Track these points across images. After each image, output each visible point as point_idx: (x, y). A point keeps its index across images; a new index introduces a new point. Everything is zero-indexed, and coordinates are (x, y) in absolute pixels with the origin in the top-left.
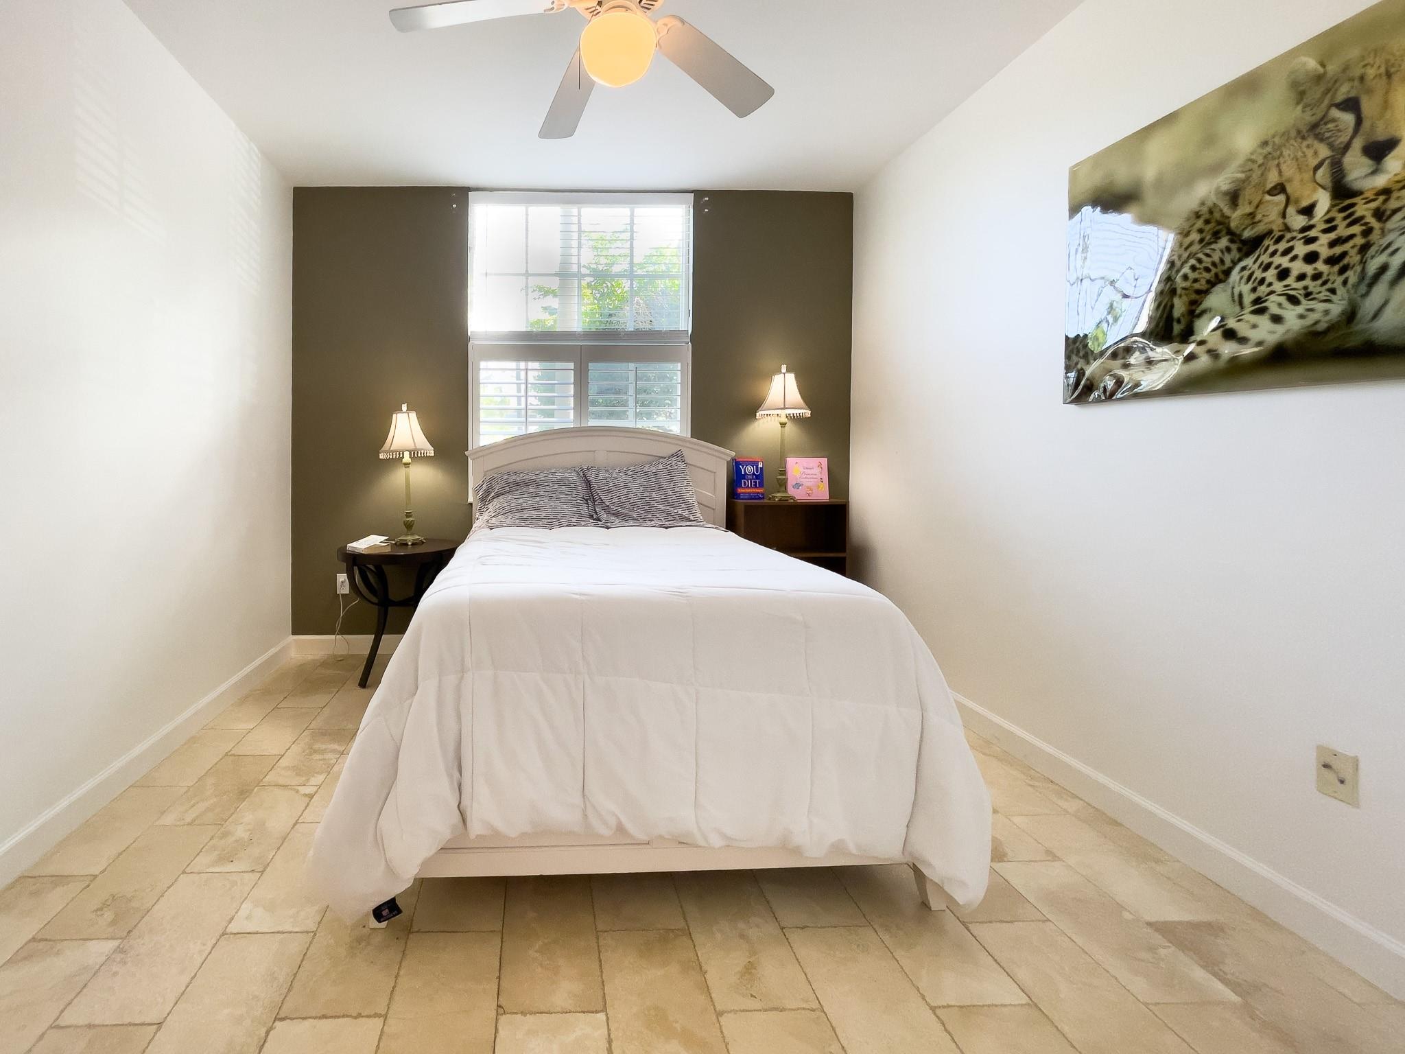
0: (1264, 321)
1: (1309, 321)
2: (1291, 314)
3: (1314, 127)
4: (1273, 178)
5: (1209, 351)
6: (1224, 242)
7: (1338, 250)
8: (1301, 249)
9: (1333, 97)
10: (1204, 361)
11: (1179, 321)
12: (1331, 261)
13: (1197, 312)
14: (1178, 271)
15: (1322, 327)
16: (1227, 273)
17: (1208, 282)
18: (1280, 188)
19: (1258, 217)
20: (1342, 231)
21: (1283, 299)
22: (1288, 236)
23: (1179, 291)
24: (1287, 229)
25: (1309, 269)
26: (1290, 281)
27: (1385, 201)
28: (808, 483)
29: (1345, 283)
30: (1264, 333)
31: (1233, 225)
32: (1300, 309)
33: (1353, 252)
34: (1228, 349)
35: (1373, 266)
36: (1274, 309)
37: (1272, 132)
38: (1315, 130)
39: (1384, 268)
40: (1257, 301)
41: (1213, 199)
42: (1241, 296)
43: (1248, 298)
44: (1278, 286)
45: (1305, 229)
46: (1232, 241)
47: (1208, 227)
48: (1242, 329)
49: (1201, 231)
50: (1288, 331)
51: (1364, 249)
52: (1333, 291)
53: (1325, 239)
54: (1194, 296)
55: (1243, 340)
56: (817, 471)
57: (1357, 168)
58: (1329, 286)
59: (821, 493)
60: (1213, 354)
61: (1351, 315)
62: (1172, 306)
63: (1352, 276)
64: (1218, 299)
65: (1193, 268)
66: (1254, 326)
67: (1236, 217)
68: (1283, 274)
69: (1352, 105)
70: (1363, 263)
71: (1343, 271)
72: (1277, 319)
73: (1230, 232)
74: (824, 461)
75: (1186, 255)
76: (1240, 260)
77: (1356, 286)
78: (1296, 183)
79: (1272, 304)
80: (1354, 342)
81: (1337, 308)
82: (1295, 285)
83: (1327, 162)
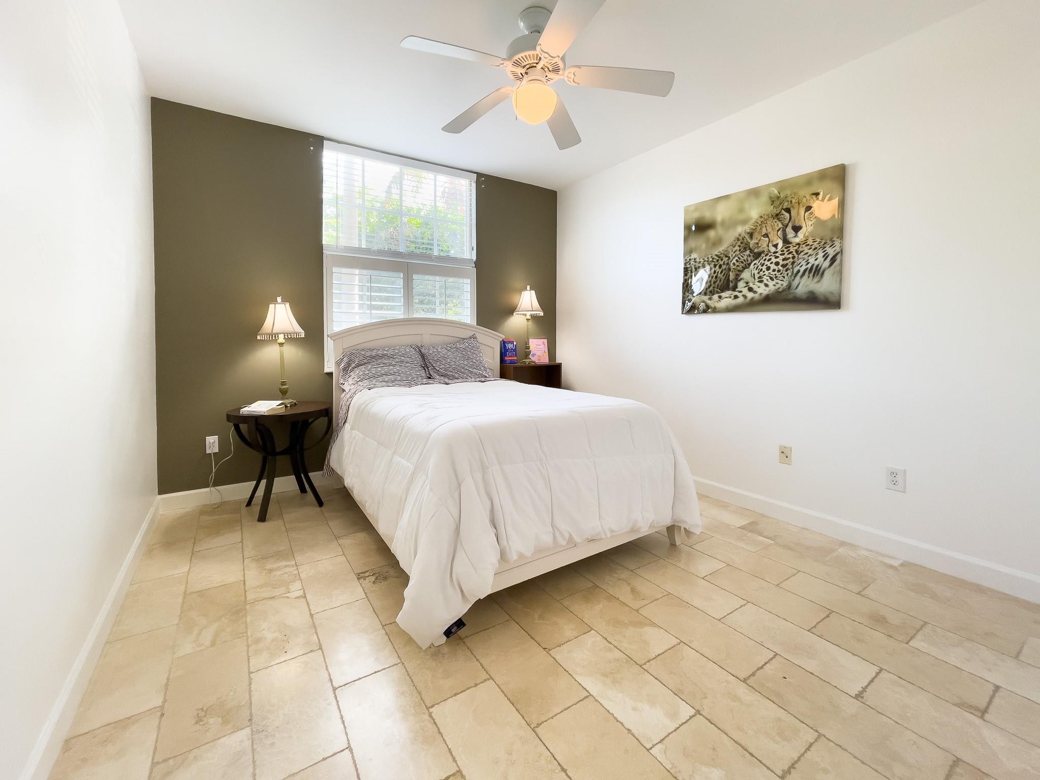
0: (762, 285)
1: (777, 287)
2: (771, 283)
3: (777, 215)
4: (764, 231)
5: (743, 295)
6: (748, 252)
7: (785, 262)
8: (774, 260)
9: (783, 206)
10: (741, 300)
11: (732, 282)
12: (783, 266)
13: (739, 279)
14: (731, 261)
15: (781, 290)
16: (749, 264)
17: (742, 267)
18: (766, 235)
19: (760, 245)
20: (786, 256)
21: (768, 278)
22: (770, 254)
23: (732, 269)
24: (769, 251)
25: (776, 268)
26: (770, 271)
27: (799, 248)
28: (538, 353)
29: (787, 274)
30: (762, 290)
31: (751, 246)
32: (774, 283)
33: (790, 264)
34: (750, 295)
35: (796, 270)
36: (765, 281)
37: (763, 213)
38: (777, 216)
39: (799, 271)
40: (760, 277)
41: (743, 234)
42: (754, 274)
43: (757, 276)
44: (767, 273)
45: (775, 253)
46: (751, 252)
47: (742, 245)
48: (755, 288)
49: (739, 246)
50: (770, 290)
51: (793, 263)
52: (784, 277)
53: (781, 257)
54: (737, 272)
55: (755, 292)
56: (542, 346)
57: (790, 233)
58: (783, 275)
59: (544, 360)
60: (745, 296)
61: (789, 286)
62: (729, 275)
63: (789, 272)
64: (746, 275)
65: (737, 260)
66: (759, 287)
67: (752, 243)
68: (768, 268)
69: (788, 210)
70: (793, 268)
71: (787, 270)
72: (766, 285)
73: (750, 249)
74: (546, 341)
75: (734, 255)
76: (754, 260)
77: (791, 276)
78: (772, 235)
79: (765, 279)
80: (791, 296)
81: (785, 284)
82: (772, 273)
83: (781, 229)
